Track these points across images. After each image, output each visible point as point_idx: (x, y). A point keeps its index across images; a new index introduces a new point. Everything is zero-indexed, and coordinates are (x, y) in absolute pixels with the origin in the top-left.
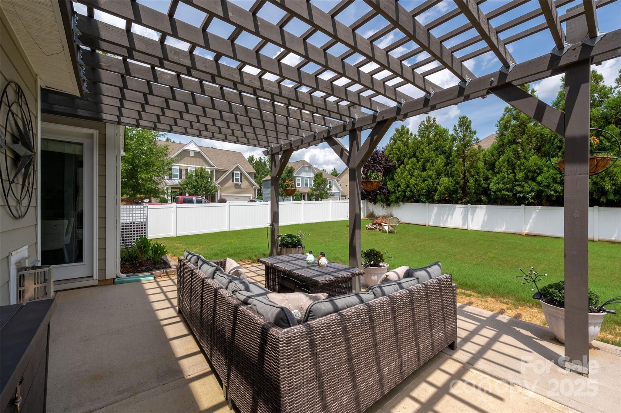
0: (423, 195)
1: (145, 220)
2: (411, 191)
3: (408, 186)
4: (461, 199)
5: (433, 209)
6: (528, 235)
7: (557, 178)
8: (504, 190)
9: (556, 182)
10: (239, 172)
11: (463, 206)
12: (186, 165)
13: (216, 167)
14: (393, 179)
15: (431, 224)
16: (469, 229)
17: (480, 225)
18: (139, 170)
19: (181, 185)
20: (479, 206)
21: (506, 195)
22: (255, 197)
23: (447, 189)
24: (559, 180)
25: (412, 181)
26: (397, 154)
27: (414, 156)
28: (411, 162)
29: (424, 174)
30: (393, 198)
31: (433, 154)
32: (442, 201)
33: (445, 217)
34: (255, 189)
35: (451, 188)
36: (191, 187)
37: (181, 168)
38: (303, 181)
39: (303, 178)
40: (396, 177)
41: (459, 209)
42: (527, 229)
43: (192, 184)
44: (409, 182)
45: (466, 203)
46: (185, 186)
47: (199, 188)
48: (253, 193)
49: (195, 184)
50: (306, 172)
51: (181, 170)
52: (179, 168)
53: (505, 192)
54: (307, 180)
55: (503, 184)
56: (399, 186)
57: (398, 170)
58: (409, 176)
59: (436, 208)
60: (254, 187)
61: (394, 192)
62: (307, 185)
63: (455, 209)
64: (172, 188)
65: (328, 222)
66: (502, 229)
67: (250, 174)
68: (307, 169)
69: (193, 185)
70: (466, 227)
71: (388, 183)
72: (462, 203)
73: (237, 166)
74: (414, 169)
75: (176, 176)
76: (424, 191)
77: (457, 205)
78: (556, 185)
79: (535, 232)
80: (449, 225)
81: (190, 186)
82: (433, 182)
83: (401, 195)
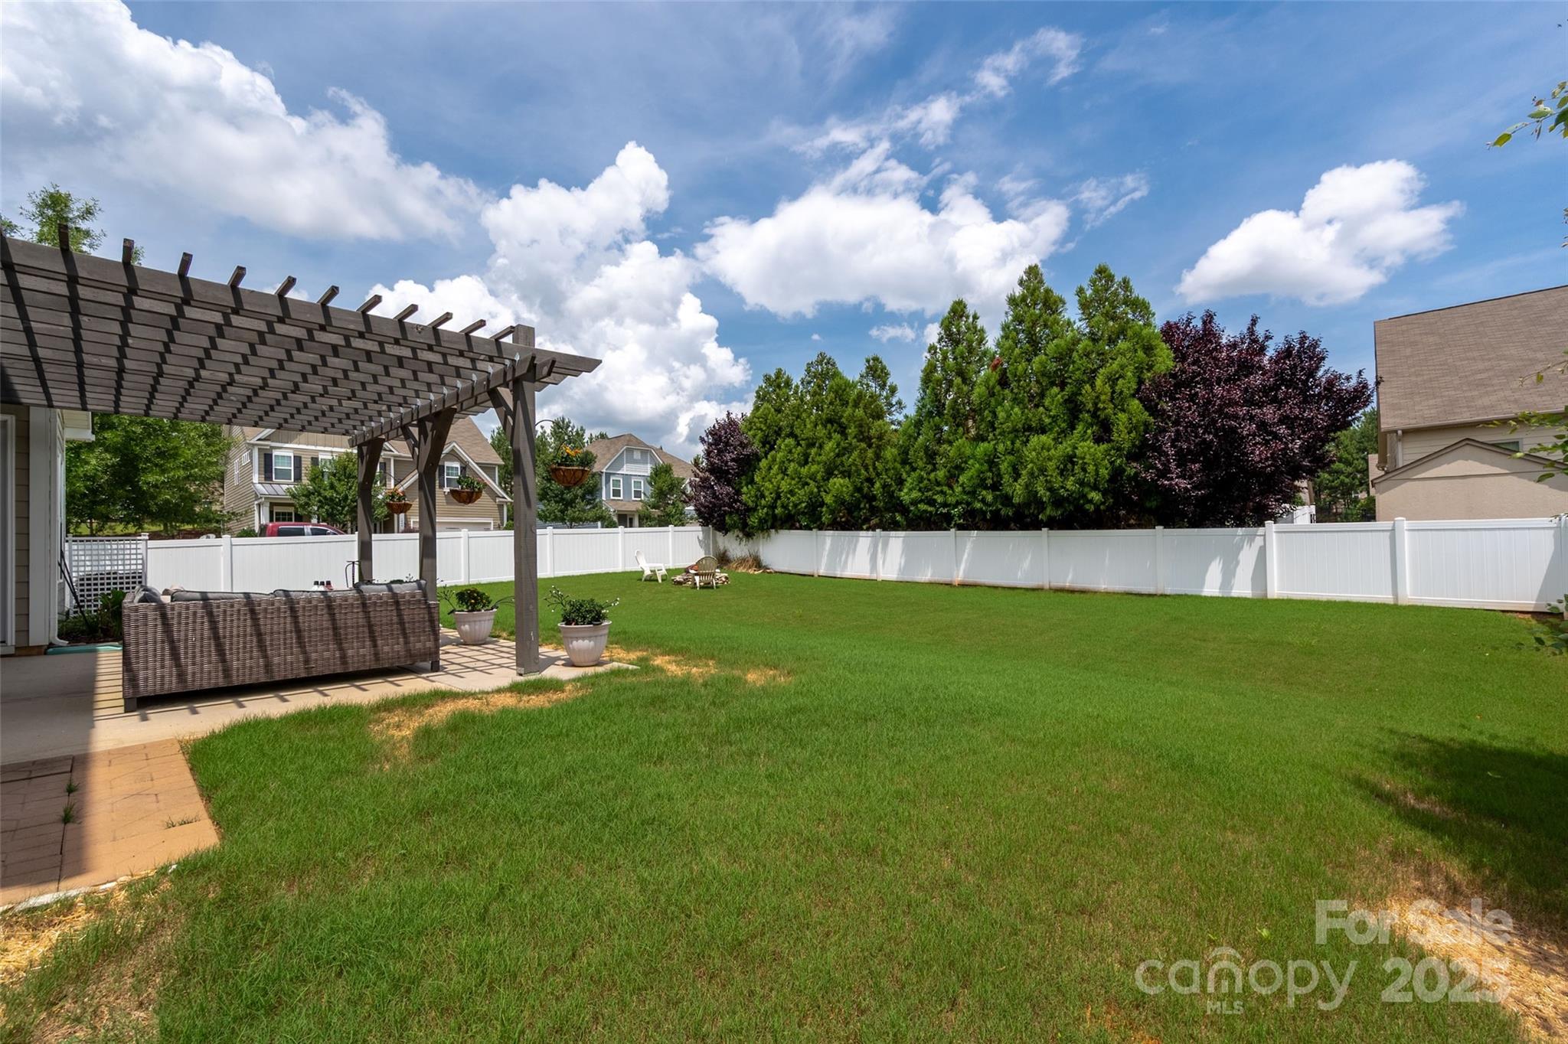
0: (804, 513)
1: (140, 567)
2: (783, 506)
3: (778, 497)
4: (867, 520)
5: (824, 543)
6: (963, 585)
7: (985, 479)
8: (921, 501)
9: (986, 488)
10: (457, 465)
11: (870, 533)
12: (313, 448)
13: (396, 453)
14: (752, 482)
15: (822, 572)
16: (880, 579)
17: (896, 572)
18: (141, 465)
19: (294, 496)
20: (893, 533)
21: (925, 511)
22: (502, 523)
23: (840, 501)
24: (989, 482)
25: (784, 486)
26: (761, 429)
27: (792, 435)
28: (786, 446)
29: (804, 471)
30: (753, 520)
31: (821, 431)
32: (836, 525)
33: (844, 557)
34: (501, 506)
35: (847, 498)
36: (320, 501)
37: (298, 453)
38: (627, 485)
39: (627, 477)
40: (757, 479)
41: (864, 540)
42: (959, 576)
43: (319, 494)
44: (779, 488)
45: (872, 528)
46: (303, 500)
47: (338, 504)
48: (497, 514)
49: (328, 494)
50: (636, 462)
51: (298, 460)
52: (292, 455)
53: (922, 507)
54: (638, 483)
55: (920, 490)
56: (763, 496)
57: (763, 463)
58: (780, 476)
59: (829, 537)
60: (498, 500)
61: (755, 509)
62: (638, 494)
63: (857, 541)
64: (272, 505)
65: (615, 573)
66: (926, 576)
67: (487, 468)
68: (637, 455)
69: (325, 498)
70: (874, 577)
71: (745, 489)
72: (868, 529)
73: (453, 450)
74: (790, 461)
75: (284, 474)
76: (804, 505)
77: (862, 533)
78: (984, 492)
79: (971, 580)
80: (849, 573)
81: (315, 499)
82: (818, 487)
83: (767, 514)
